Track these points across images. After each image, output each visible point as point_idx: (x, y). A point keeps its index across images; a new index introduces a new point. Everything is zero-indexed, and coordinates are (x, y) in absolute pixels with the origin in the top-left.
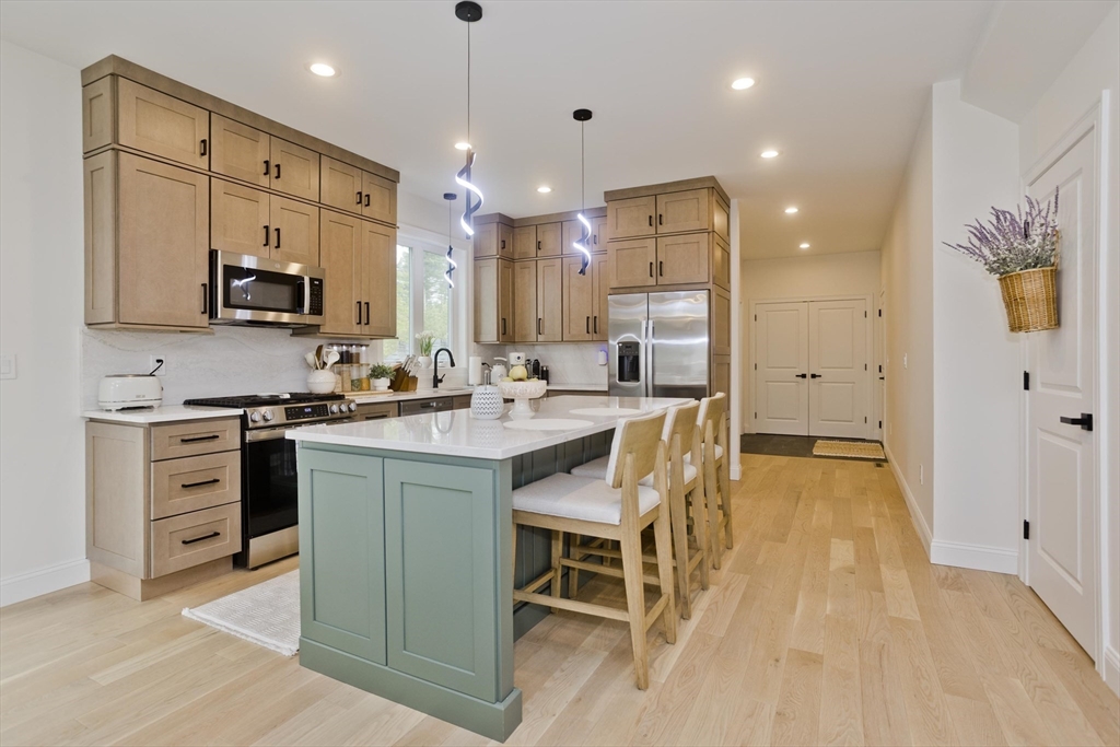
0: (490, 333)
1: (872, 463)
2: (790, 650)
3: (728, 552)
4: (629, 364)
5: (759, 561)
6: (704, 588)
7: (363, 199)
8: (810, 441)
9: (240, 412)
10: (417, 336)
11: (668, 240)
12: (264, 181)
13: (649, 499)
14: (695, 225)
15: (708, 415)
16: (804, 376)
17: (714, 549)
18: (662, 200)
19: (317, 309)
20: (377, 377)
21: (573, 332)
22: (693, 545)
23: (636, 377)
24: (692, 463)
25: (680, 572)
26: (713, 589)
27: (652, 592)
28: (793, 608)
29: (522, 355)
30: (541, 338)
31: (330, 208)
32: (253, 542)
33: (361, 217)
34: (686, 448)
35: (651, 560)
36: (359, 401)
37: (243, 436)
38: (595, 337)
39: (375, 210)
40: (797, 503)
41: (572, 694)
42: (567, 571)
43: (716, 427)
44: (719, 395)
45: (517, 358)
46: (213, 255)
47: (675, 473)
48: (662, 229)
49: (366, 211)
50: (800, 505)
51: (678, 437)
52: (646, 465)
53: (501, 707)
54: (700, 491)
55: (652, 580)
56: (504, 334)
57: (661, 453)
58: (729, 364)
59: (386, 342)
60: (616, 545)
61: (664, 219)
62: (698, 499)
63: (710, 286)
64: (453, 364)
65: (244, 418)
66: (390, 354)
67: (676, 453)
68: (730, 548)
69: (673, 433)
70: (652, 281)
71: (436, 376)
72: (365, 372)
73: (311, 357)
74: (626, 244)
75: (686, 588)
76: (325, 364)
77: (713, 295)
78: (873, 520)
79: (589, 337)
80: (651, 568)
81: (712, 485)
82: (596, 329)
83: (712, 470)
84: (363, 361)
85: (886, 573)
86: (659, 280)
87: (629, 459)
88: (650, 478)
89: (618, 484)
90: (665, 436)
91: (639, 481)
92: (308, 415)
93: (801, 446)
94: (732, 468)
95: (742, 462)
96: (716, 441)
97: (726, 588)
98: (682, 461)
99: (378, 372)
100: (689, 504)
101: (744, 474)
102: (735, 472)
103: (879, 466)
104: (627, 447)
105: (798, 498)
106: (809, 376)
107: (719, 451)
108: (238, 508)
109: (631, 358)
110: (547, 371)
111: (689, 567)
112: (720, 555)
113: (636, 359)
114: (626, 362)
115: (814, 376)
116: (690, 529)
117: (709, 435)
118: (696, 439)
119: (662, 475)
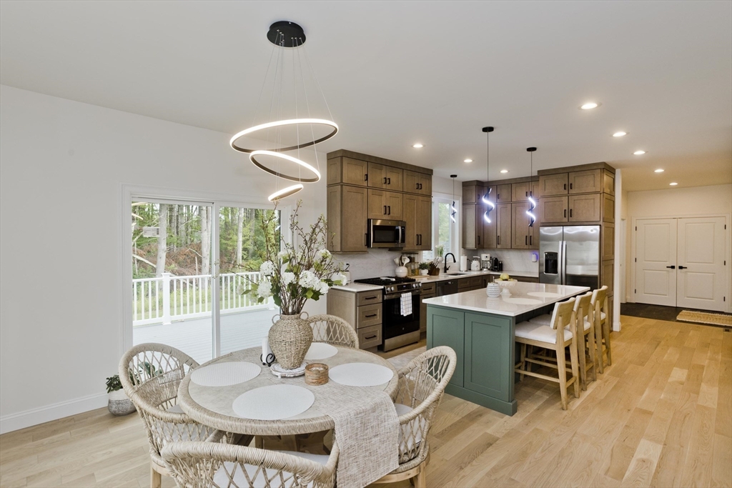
0: (471, 244)
1: (722, 329)
2: (636, 408)
3: (608, 367)
4: (551, 263)
5: (626, 373)
6: (594, 380)
7: (419, 186)
8: (677, 310)
9: (382, 287)
10: (436, 246)
11: (576, 197)
12: (384, 186)
13: (568, 335)
14: (593, 190)
15: (597, 298)
16: (673, 267)
17: (600, 364)
18: (572, 176)
19: (403, 240)
20: (423, 269)
21: (517, 244)
22: (588, 360)
23: (556, 272)
24: (588, 321)
25: (582, 370)
26: (598, 381)
27: (569, 376)
28: (642, 393)
29: (488, 255)
30: (499, 246)
31: (407, 193)
32: (386, 341)
33: (418, 195)
34: (585, 313)
35: (568, 363)
36: (422, 282)
37: (383, 297)
38: (530, 247)
39: (423, 191)
40: (656, 347)
41: (535, 407)
42: (527, 362)
43: (602, 304)
44: (604, 287)
45: (485, 256)
46: (369, 221)
47: (579, 326)
48: (571, 191)
49: (420, 191)
50: (658, 348)
51: (581, 310)
52: (566, 320)
53: (511, 404)
54: (592, 335)
55: (569, 370)
56: (479, 244)
57: (573, 316)
58: (613, 265)
59: (427, 252)
60: (554, 352)
61: (573, 186)
62: (591, 338)
63: (601, 223)
64: (455, 261)
65: (384, 290)
66: (426, 257)
67: (580, 316)
68: (609, 365)
69: (579, 307)
70: (566, 220)
71: (445, 267)
72: (417, 266)
73: (397, 261)
74: (550, 199)
75: (584, 377)
76: (403, 264)
77: (603, 228)
78: (707, 361)
79: (526, 247)
80: (569, 366)
81: (599, 332)
82: (531, 243)
83: (599, 325)
84: (416, 261)
85: (704, 387)
86: (569, 218)
87: (560, 318)
88: (568, 326)
89: (556, 328)
90: (575, 309)
91: (564, 328)
92: (405, 288)
93: (668, 313)
94: (614, 324)
95: (621, 321)
96: (602, 310)
97: (606, 382)
98: (583, 320)
99: (423, 266)
100: (586, 341)
101: (622, 328)
102: (617, 326)
103: (726, 330)
104: (560, 314)
105: (658, 345)
106: (677, 267)
107: (603, 316)
108: (381, 327)
109: (552, 261)
110: (502, 264)
111: (585, 369)
112: (604, 368)
113: (556, 262)
114: (550, 263)
115: (681, 268)
116: (587, 352)
117: (598, 307)
118: (590, 310)
119: (574, 326)
